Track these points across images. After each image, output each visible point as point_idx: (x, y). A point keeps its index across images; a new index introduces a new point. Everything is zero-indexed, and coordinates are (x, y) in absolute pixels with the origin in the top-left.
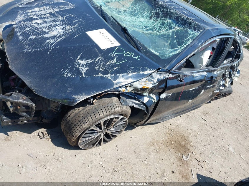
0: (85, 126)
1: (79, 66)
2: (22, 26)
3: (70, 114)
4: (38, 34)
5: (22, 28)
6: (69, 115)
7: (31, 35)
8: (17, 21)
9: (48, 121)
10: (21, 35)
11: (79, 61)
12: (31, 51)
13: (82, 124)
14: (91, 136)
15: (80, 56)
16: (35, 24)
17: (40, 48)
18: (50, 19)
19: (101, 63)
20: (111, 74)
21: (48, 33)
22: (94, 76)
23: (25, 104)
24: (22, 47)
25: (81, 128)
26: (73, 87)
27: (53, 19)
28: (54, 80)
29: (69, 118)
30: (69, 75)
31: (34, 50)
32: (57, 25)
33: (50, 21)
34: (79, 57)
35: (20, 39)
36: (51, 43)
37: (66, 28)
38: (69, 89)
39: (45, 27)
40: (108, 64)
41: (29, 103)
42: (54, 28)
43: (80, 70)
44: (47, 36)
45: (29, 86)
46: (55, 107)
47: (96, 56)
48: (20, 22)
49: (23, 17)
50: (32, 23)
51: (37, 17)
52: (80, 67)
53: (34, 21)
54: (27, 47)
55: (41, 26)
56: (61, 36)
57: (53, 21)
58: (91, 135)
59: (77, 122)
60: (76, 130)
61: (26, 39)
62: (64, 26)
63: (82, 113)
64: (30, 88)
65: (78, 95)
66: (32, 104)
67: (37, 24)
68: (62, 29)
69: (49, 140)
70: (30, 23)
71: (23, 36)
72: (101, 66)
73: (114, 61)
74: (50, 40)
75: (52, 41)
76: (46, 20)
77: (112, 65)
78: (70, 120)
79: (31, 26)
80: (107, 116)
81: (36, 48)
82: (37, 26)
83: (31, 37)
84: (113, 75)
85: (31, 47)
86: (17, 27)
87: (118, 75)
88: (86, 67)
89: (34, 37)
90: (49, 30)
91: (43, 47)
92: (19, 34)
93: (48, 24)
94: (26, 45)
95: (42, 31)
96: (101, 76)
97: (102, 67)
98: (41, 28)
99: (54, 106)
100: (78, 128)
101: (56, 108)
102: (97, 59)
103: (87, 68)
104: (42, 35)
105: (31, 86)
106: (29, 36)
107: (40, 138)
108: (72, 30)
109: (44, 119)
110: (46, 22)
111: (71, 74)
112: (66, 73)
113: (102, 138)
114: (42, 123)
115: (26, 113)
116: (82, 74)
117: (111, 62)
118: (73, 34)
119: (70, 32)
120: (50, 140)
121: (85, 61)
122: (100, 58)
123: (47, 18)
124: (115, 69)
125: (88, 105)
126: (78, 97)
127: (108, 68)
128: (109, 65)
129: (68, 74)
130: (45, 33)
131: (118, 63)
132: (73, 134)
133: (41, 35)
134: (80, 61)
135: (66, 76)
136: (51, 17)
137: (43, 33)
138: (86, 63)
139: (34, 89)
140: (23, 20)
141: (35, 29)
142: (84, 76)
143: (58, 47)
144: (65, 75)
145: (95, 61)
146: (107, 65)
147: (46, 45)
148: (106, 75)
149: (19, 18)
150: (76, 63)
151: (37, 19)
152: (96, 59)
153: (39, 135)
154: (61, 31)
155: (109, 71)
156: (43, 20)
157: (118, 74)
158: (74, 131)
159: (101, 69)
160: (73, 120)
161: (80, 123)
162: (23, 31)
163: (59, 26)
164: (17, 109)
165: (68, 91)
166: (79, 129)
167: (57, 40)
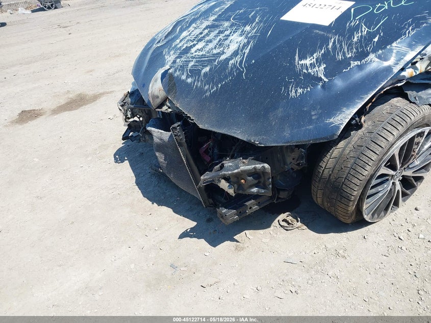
0: (367, 172)
1: (307, 70)
2: (181, 64)
3: (325, 164)
4: (210, 62)
5: (182, 68)
6: (324, 166)
7: (202, 69)
8: (170, 63)
9: (288, 194)
10: (188, 77)
11: (300, 62)
12: (217, 89)
13: (359, 171)
14: (380, 190)
15: (297, 54)
16: (196, 52)
17: (226, 77)
18: (212, 35)
19: (341, 45)
20: (374, 51)
21: (223, 53)
22: (344, 70)
23: (252, 170)
24: (201, 91)
25: (361, 178)
26: (319, 107)
27: (217, 32)
28: (280, 112)
29: (326, 171)
30: (300, 91)
31: (220, 86)
32: (228, 36)
33: (215, 36)
34: (297, 58)
35: (191, 83)
36: (238, 63)
37: (245, 31)
38: (313, 113)
39: (213, 47)
40: (356, 39)
41: (257, 166)
42: (227, 42)
43: (313, 74)
44: (226, 57)
45: (245, 140)
46: (297, 160)
47: (326, 41)
48: (174, 62)
49: (174, 53)
50: (192, 54)
51: (193, 43)
52: (310, 71)
53: (193, 50)
54: (207, 87)
55: (207, 49)
56: (245, 46)
57: (219, 33)
58: (379, 188)
59: (347, 171)
60: (352, 186)
61: (199, 78)
62: (240, 31)
63: (348, 152)
64: (248, 143)
65: (335, 114)
66: (262, 165)
67: (200, 50)
68: (241, 35)
69: (302, 228)
70: (188, 55)
71: (191, 76)
72: (346, 50)
73: (363, 30)
74: (234, 59)
75: (238, 58)
76: (207, 38)
77: (365, 37)
78: (330, 175)
79: (193, 58)
80: (401, 136)
81: (221, 81)
82: (201, 53)
83: (203, 71)
84: (380, 51)
85: (213, 83)
86: (175, 71)
87: (388, 47)
88: (320, 65)
89: (207, 69)
90: (222, 49)
91: (231, 73)
92: (184, 77)
93: (215, 42)
94: (205, 85)
95: (213, 54)
96: (357, 65)
97: (348, 51)
98: (208, 52)
99: (293, 159)
100: (355, 181)
101: (298, 162)
102: (331, 44)
103: (323, 66)
104: (217, 61)
105: (249, 138)
106: (200, 71)
107: (287, 230)
108: (256, 28)
109: (281, 193)
110: (210, 41)
111: (303, 88)
112: (293, 91)
113: (398, 191)
114: (279, 201)
115: (256, 187)
116: (321, 79)
117: (360, 34)
118: (263, 32)
119: (255, 32)
120: (305, 227)
121: (312, 58)
122: (333, 40)
123: (207, 35)
124: (376, 39)
125: (352, 133)
126: (337, 118)
127: (361, 47)
128: (360, 41)
129: (297, 90)
130: (219, 54)
131: (374, 29)
132: (348, 197)
133: (215, 60)
134: (303, 62)
135: (296, 95)
136: (212, 31)
137: (217, 57)
138: (315, 60)
139: (256, 140)
140: (177, 58)
141: (202, 58)
142: (326, 80)
143: (253, 61)
144: (293, 94)
145: (328, 49)
146: (356, 43)
147: (232, 69)
148: (367, 59)
149: (169, 59)
150: (299, 67)
151: (194, 45)
152: (329, 45)
153: (281, 226)
154: (240, 38)
155: (367, 50)
156: (204, 40)
157: (388, 45)
158: (348, 190)
159: (349, 54)
160: (336, 171)
161: (354, 171)
162: (187, 70)
163: (232, 35)
164: (240, 186)
165: (313, 118)
166: (358, 182)
167: (245, 53)
